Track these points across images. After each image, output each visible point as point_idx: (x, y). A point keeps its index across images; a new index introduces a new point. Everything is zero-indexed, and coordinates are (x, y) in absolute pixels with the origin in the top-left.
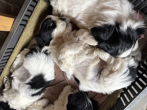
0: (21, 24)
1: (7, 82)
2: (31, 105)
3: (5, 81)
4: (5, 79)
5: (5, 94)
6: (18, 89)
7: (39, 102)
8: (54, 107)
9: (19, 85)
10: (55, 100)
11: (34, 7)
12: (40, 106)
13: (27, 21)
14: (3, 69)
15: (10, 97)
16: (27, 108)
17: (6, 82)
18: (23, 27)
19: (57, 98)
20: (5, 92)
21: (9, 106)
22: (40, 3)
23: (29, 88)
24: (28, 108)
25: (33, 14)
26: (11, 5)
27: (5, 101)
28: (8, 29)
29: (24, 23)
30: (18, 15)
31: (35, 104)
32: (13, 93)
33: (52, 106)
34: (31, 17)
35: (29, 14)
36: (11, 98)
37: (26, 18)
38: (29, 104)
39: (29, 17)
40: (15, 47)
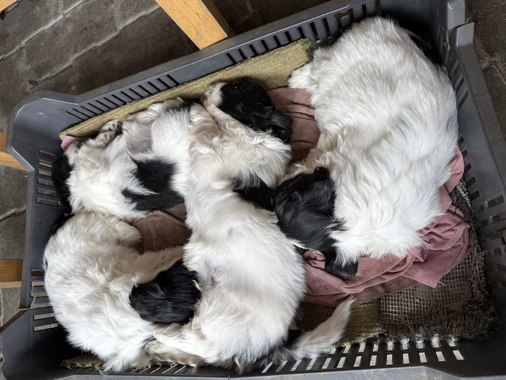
0: (228, 55)
1: (108, 134)
2: (104, 214)
3: (106, 127)
4: (111, 123)
5: (84, 148)
6: (112, 159)
7: (122, 223)
8: (136, 258)
9: (120, 154)
10: (152, 249)
11: (279, 45)
12: (115, 231)
13: (245, 58)
14: (125, 103)
15: (87, 161)
16: (92, 212)
17: (105, 131)
18: (229, 62)
19: (159, 249)
20: (88, 146)
21: (68, 176)
22: (294, 47)
23: (131, 172)
24: (93, 215)
25: (266, 55)
26: (250, 8)
27: (71, 162)
28: (201, 45)
29: (237, 57)
30: (240, 36)
31: (113, 220)
32: (98, 159)
33: (136, 254)
34: (258, 58)
35: (259, 48)
36: (88, 164)
37: (248, 52)
38: (102, 210)
39: (256, 54)
40: (183, 84)
